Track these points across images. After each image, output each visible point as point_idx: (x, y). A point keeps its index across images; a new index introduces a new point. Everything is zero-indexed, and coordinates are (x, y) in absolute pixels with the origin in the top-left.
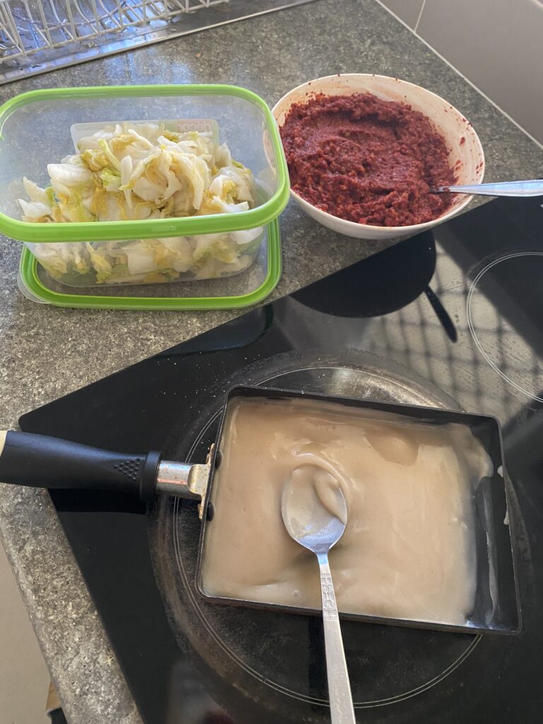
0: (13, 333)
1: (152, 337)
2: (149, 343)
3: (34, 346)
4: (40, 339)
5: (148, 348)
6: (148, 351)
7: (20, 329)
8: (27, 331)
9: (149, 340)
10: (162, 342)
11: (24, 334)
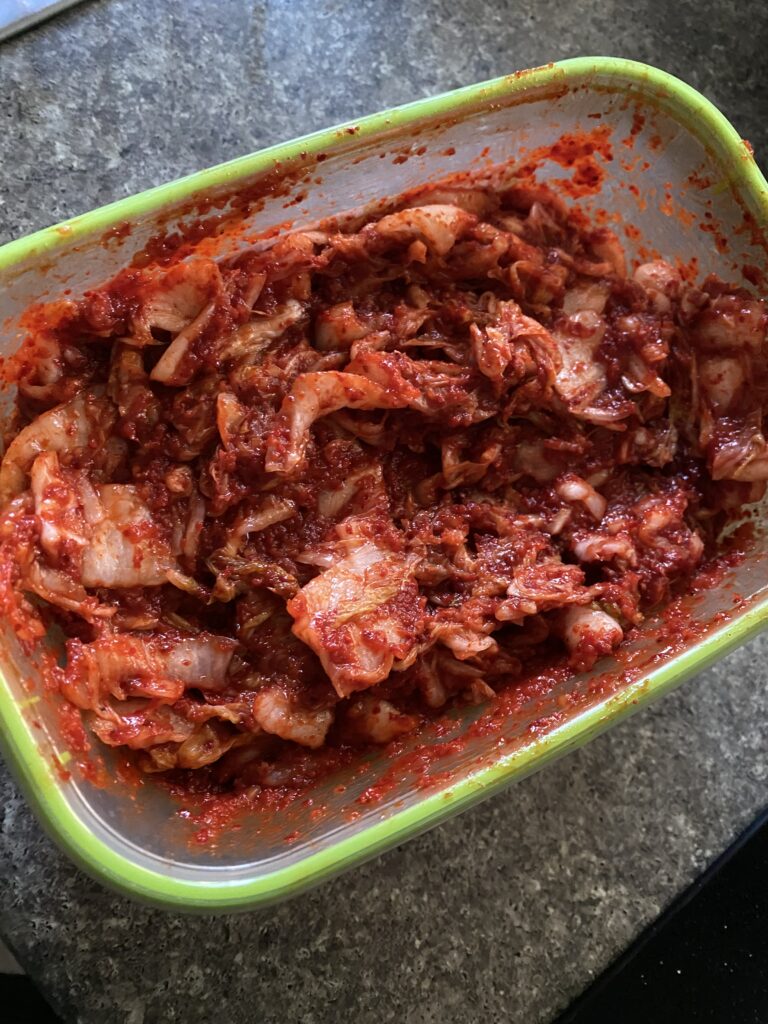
0: (271, 957)
1: (601, 893)
2: (598, 912)
3: (337, 984)
4: (347, 961)
5: (600, 926)
6: (602, 934)
7: (286, 940)
8: (307, 943)
9: (594, 902)
10: (625, 901)
11: (302, 953)
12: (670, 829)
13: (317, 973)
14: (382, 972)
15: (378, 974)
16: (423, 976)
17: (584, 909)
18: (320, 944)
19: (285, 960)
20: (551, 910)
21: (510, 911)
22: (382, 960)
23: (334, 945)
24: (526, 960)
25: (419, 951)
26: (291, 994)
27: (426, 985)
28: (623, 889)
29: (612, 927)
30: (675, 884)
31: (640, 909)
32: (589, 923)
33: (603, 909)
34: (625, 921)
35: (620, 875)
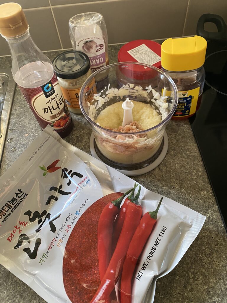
12: (203, 196)
13: (197, 280)
14: (203, 266)
15: (203, 268)
16: (208, 259)
17: (210, 220)
18: (191, 276)
19: (191, 285)
20: (207, 226)
21: (203, 234)
22: (201, 265)
23: (193, 273)
24: (214, 237)
25: (202, 257)
26: (198, 288)
27: (210, 259)
28: (210, 211)
29: (216, 217)
30: (214, 201)
31: (215, 209)
32: (213, 221)
33: (212, 216)
34: (216, 214)
35: (207, 210)
